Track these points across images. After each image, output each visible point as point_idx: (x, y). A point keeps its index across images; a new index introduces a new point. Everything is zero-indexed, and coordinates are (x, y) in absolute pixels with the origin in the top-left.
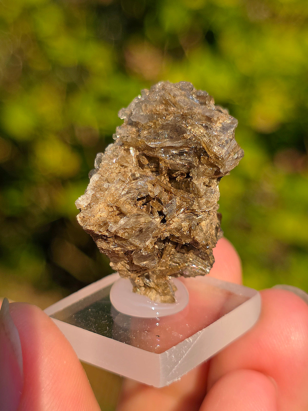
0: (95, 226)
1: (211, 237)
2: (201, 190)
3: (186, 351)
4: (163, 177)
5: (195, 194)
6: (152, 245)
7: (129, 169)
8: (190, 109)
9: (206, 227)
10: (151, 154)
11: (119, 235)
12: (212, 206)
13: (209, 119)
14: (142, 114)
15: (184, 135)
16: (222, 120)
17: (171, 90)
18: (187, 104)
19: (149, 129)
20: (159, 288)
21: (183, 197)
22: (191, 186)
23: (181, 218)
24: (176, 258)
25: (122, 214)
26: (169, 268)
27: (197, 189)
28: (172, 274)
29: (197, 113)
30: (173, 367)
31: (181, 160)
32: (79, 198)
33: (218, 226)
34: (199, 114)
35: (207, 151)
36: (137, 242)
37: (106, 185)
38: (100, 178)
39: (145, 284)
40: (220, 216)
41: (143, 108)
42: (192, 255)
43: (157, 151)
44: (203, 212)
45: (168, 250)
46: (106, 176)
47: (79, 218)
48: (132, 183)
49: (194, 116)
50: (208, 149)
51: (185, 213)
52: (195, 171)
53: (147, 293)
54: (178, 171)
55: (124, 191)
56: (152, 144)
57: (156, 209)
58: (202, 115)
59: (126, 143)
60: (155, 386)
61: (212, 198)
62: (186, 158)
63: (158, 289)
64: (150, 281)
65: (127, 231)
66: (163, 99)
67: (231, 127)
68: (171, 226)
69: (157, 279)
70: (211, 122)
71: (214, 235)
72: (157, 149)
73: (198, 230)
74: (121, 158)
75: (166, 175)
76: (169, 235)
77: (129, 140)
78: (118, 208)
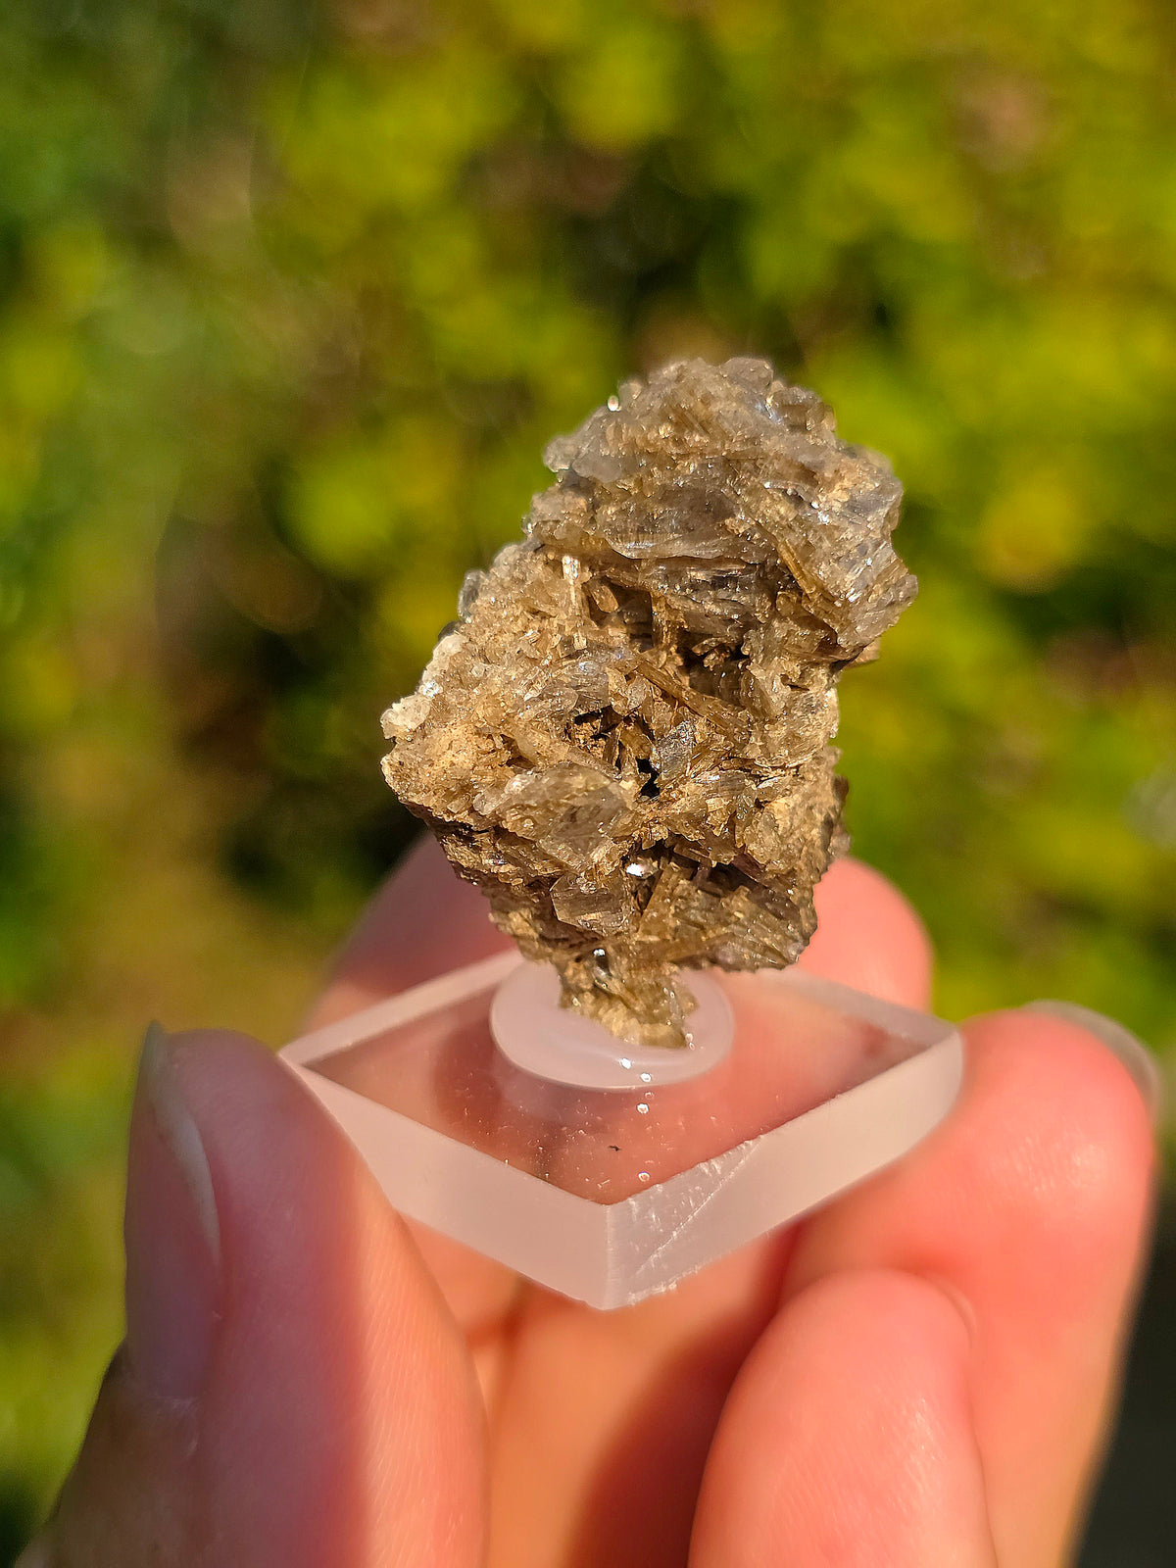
0: (435, 794)
1: (807, 851)
2: (774, 699)
3: (698, 1201)
4: (665, 655)
5: (754, 711)
6: (614, 863)
7: (556, 622)
8: (753, 440)
9: (788, 818)
10: (626, 578)
11: (507, 826)
12: (808, 752)
13: (808, 475)
14: (605, 452)
15: (727, 521)
16: (849, 480)
17: (698, 381)
18: (745, 424)
19: (622, 501)
20: (636, 999)
21: (719, 719)
22: (743, 685)
23: (705, 784)
24: (694, 908)
25: (519, 761)
26: (674, 939)
27: (762, 694)
28: (682, 956)
29: (772, 454)
30: (653, 1250)
31: (716, 601)
32: (394, 705)
33: (832, 816)
34: (778, 456)
35: (796, 575)
36: (562, 851)
37: (477, 669)
38: (464, 646)
39: (595, 985)
40: (841, 787)
41: (610, 434)
42: (744, 901)
43: (644, 571)
44: (780, 767)
45: (667, 884)
46: (481, 641)
47: (388, 766)
48: (562, 668)
49: (762, 465)
50: (799, 568)
51: (722, 769)
52: (758, 638)
53: (601, 1012)
54: (711, 636)
55: (534, 688)
56: (627, 549)
57: (632, 752)
58: (787, 462)
59: (549, 542)
60: (592, 1303)
61: (808, 725)
62: (734, 598)
63: (633, 1000)
64: (610, 975)
65: (532, 813)
66: (671, 406)
67: (878, 504)
68: (674, 806)
69: (630, 970)
70: (815, 484)
71: (818, 843)
72: (644, 564)
73: (761, 825)
74: (531, 587)
75: (672, 649)
76: (665, 836)
77: (559, 533)
78: (509, 742)
